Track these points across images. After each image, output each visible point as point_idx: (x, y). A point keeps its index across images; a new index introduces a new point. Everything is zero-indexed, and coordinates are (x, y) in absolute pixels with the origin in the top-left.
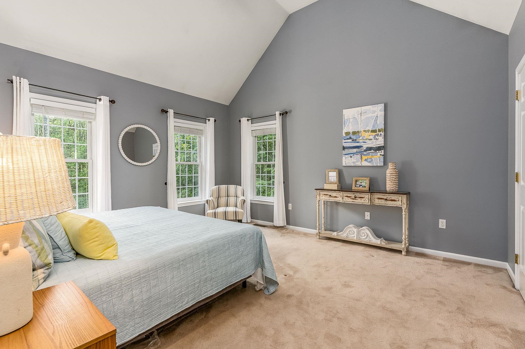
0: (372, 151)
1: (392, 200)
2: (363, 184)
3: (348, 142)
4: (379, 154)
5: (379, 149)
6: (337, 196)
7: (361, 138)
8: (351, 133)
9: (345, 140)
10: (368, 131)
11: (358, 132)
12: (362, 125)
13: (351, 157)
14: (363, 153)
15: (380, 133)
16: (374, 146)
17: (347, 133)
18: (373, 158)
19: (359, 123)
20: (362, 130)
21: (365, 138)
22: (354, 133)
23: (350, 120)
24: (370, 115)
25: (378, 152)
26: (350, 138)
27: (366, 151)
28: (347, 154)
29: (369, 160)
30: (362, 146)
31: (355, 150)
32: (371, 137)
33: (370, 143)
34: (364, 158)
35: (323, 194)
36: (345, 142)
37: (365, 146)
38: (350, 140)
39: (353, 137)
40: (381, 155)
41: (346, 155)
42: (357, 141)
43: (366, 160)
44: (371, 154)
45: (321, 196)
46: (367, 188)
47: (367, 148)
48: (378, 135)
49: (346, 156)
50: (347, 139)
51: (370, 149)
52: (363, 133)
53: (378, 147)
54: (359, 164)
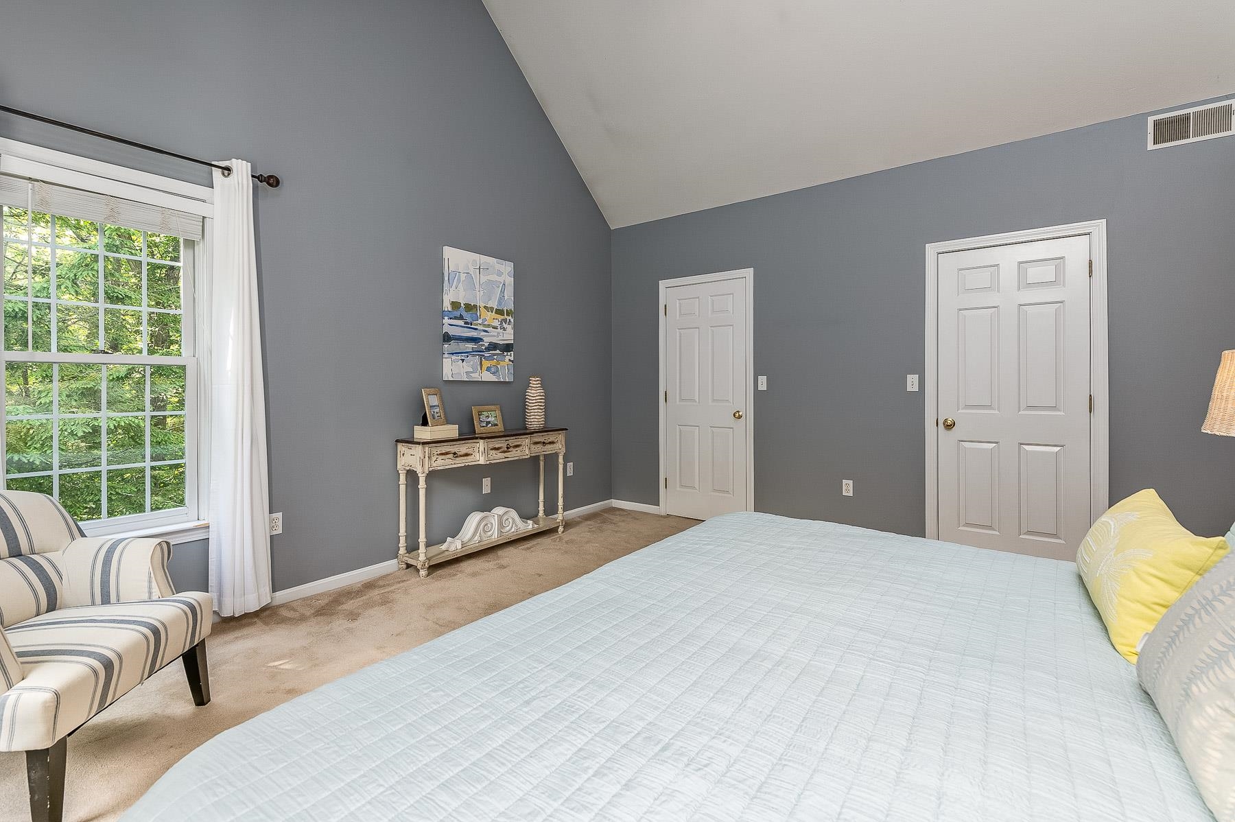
0: (498, 352)
1: (550, 443)
2: (491, 419)
3: (457, 326)
4: (507, 358)
5: (507, 348)
6: (469, 451)
7: (480, 321)
8: (462, 305)
9: (450, 319)
10: (492, 309)
11: (475, 306)
12: (482, 292)
13: (463, 360)
14: (483, 354)
15: (509, 318)
16: (501, 342)
17: (455, 305)
18: (499, 366)
19: (477, 286)
20: (482, 305)
21: (486, 323)
22: (470, 308)
23: (459, 276)
24: (494, 277)
25: (505, 353)
26: (461, 318)
27: (488, 349)
28: (455, 353)
29: (493, 370)
30: (481, 340)
31: (470, 346)
32: (496, 323)
33: (494, 334)
34: (486, 364)
35: (439, 452)
36: (450, 325)
37: (487, 340)
38: (461, 323)
39: (464, 314)
40: (510, 360)
41: (453, 354)
42: (472, 326)
43: (488, 369)
44: (495, 357)
45: (434, 459)
46: (500, 428)
47: (491, 344)
48: (505, 320)
49: (454, 357)
50: (456, 318)
51: (493, 346)
52: (483, 310)
53: (507, 344)
54: (476, 377)
